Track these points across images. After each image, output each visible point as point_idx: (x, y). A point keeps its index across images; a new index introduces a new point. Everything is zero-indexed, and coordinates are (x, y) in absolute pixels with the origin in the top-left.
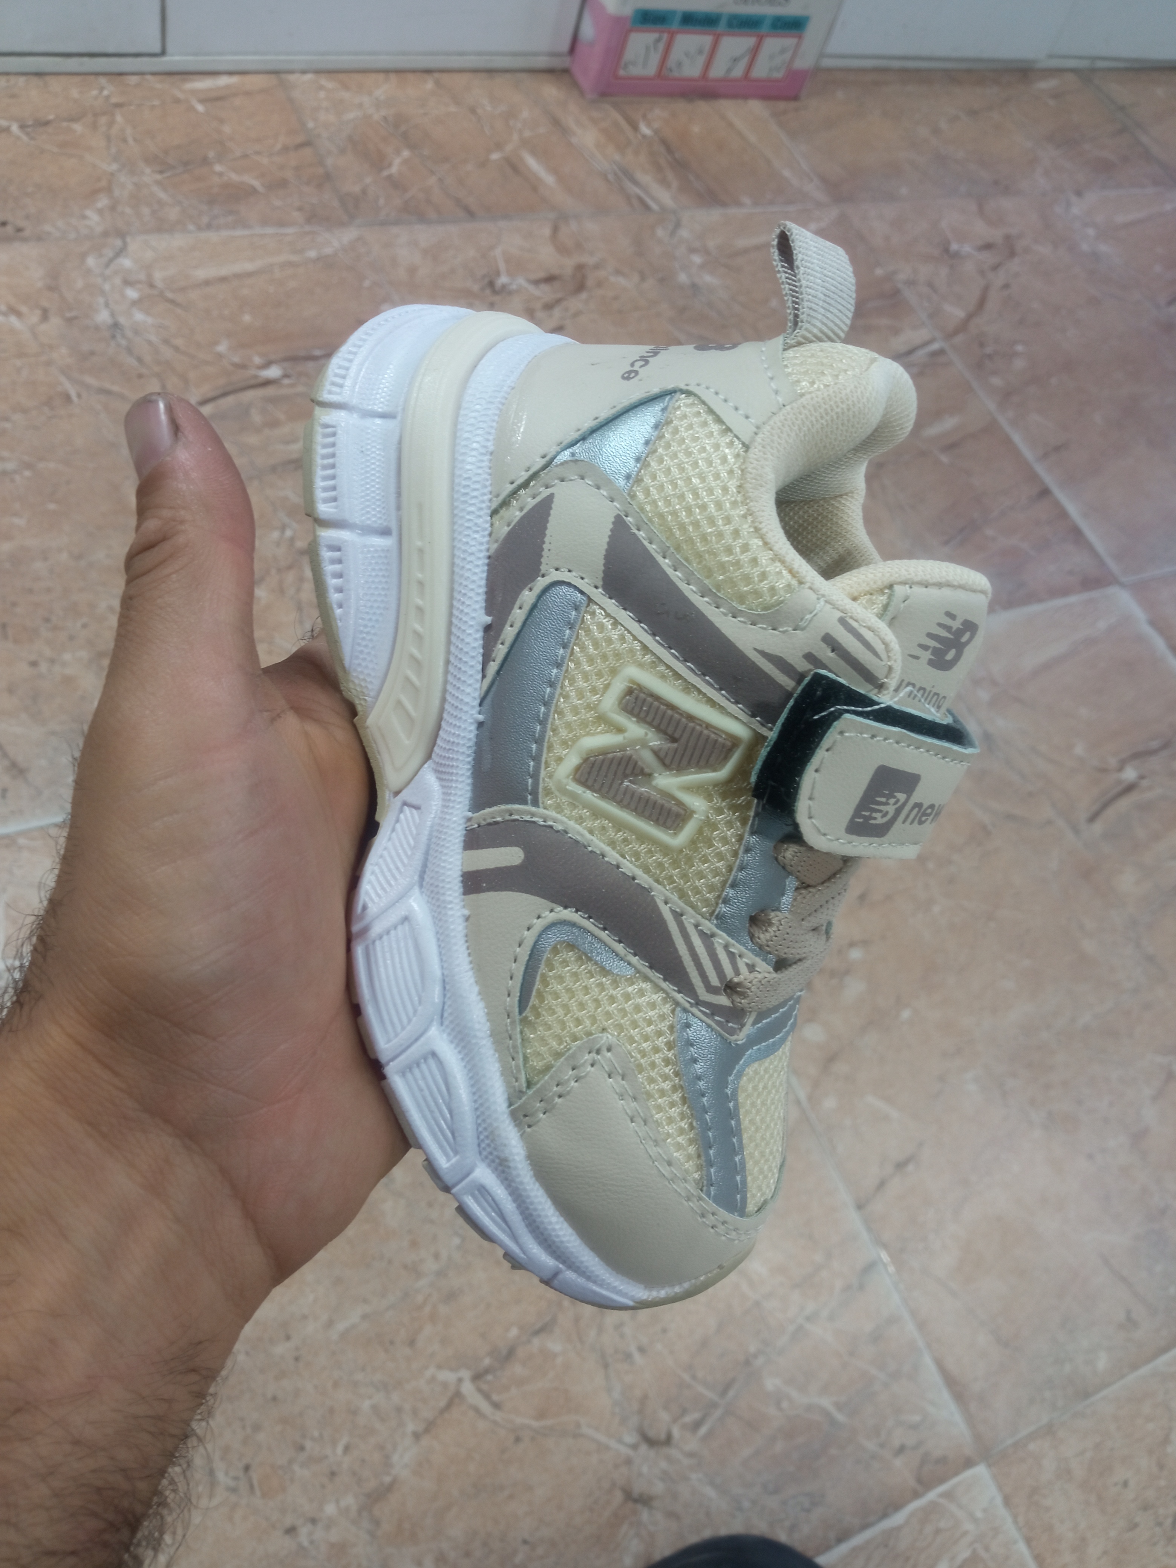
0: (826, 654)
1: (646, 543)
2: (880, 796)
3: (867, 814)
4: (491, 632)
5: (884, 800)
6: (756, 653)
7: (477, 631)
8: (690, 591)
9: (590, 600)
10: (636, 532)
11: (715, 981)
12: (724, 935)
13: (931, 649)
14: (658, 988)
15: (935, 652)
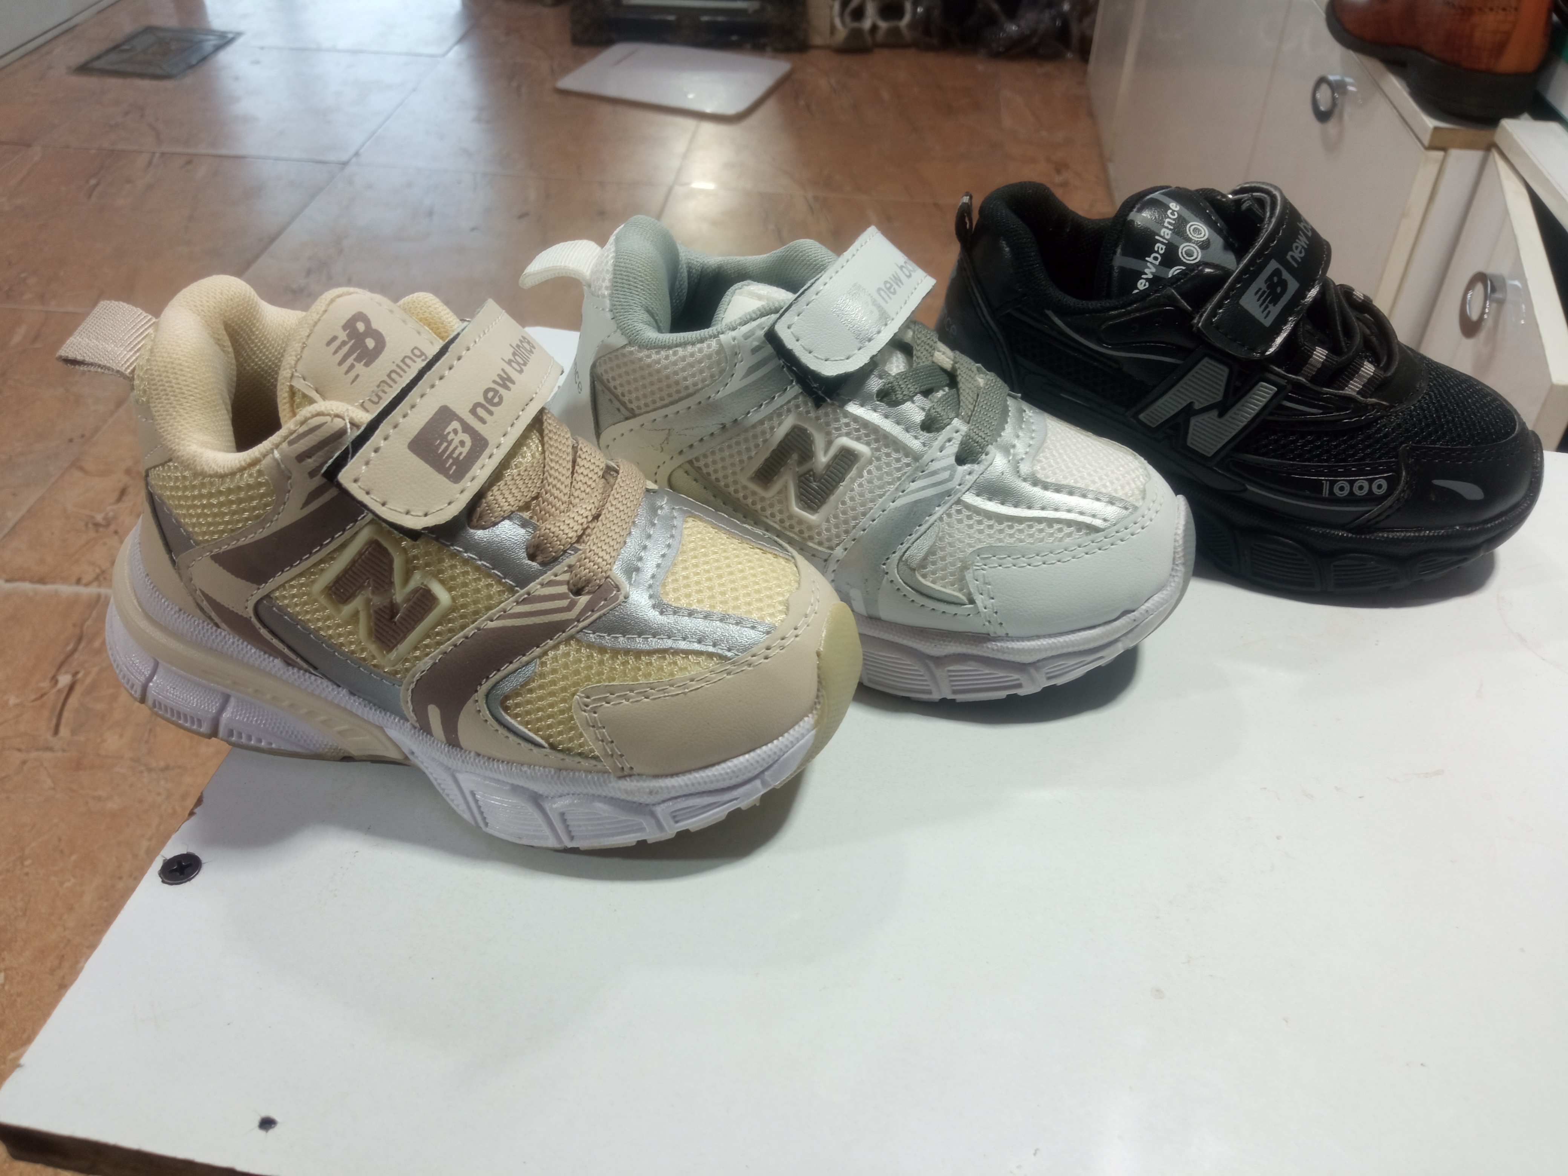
0: (311, 462)
1: (230, 548)
2: (439, 449)
3: (451, 461)
4: (289, 663)
5: (445, 444)
6: (305, 509)
7: (288, 670)
8: (262, 533)
9: (268, 596)
10: (222, 550)
11: (565, 603)
12: (532, 584)
13: (355, 363)
14: (555, 647)
15: (358, 359)
